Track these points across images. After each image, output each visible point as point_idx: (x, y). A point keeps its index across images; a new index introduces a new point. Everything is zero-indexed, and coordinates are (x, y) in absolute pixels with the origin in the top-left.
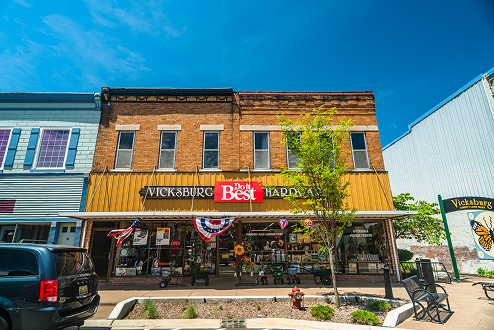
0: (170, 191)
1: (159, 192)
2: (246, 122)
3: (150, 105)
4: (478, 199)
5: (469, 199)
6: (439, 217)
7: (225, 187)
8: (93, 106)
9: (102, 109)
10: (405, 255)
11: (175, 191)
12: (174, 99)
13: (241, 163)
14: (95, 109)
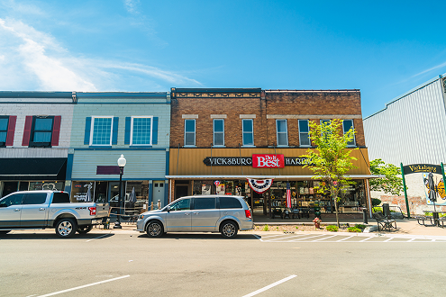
0: (223, 161)
1: (217, 161)
2: (271, 112)
3: (204, 100)
4: (427, 165)
5: (422, 165)
6: (400, 176)
7: (259, 158)
8: (164, 101)
9: (171, 103)
10: (376, 202)
11: (227, 161)
13: (269, 141)
14: (167, 103)
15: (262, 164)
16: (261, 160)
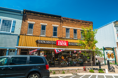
0: (44, 42)
1: (41, 42)
2: (64, 25)
4: (110, 48)
7: (59, 42)
9: (23, 16)
11: (46, 42)
12: (45, 16)
13: (63, 36)
14: (21, 15)
15: (60, 44)
16: (60, 42)
